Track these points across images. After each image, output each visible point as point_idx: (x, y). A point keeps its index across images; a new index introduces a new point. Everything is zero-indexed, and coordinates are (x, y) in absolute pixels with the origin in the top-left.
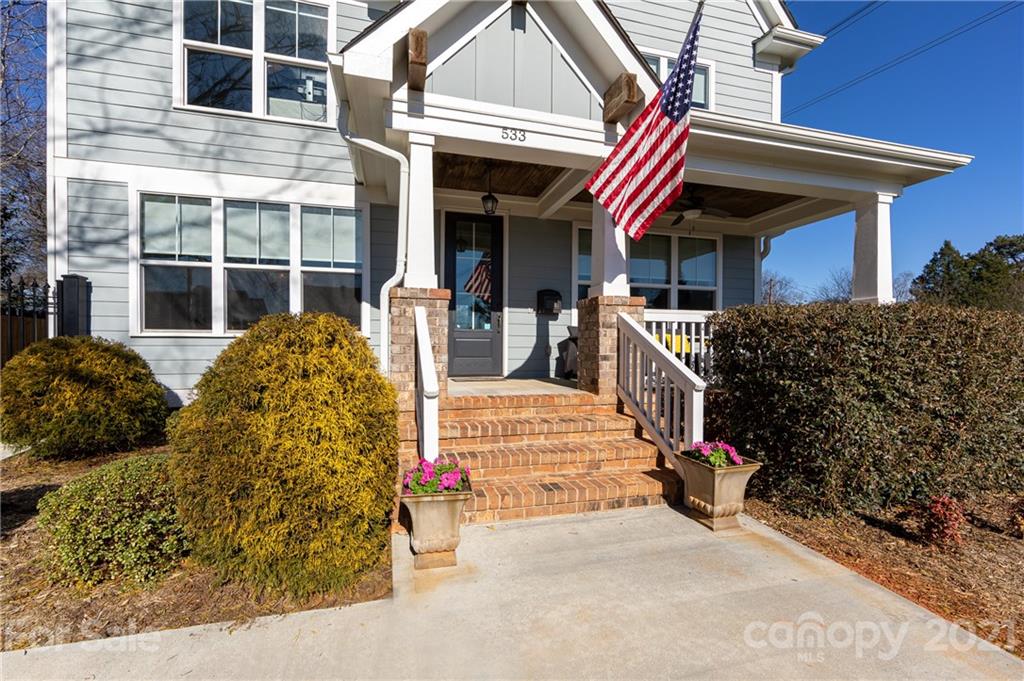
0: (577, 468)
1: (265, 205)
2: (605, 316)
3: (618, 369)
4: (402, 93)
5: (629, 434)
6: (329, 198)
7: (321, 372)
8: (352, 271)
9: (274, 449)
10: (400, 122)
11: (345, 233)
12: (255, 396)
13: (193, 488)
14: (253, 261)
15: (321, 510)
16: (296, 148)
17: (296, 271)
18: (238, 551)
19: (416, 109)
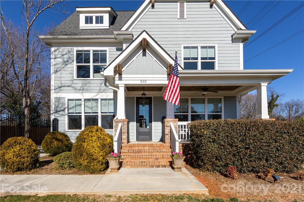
0: (152, 159)
1: (93, 100)
2: (167, 124)
3: (170, 137)
4: (117, 76)
5: (170, 153)
6: (107, 96)
7: (94, 136)
8: (113, 114)
9: (86, 148)
10: (117, 82)
11: (111, 104)
12: (84, 140)
13: (75, 154)
14: (90, 113)
15: (93, 159)
16: (99, 85)
17: (100, 115)
18: (81, 164)
19: (120, 79)
